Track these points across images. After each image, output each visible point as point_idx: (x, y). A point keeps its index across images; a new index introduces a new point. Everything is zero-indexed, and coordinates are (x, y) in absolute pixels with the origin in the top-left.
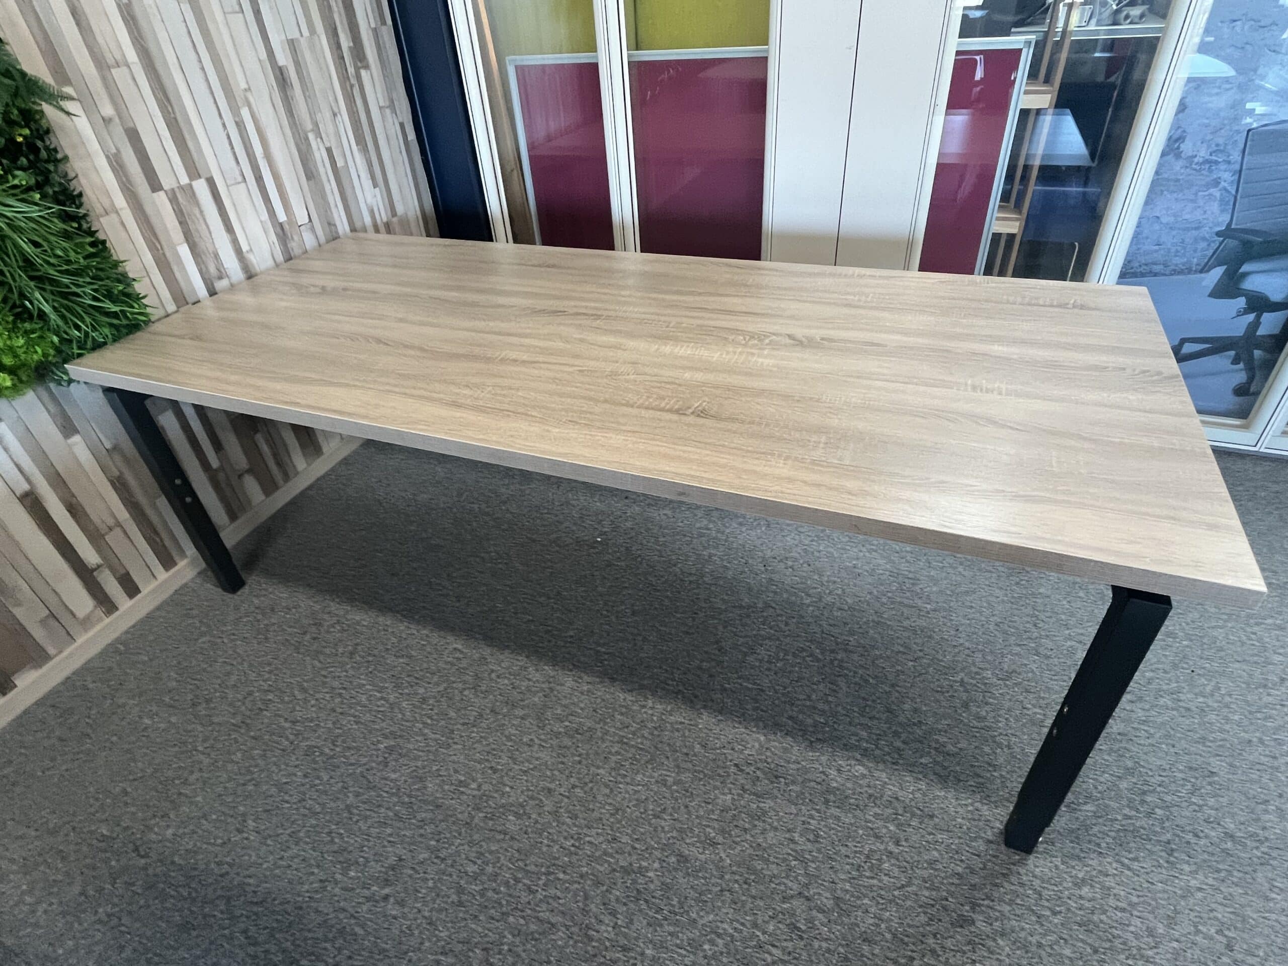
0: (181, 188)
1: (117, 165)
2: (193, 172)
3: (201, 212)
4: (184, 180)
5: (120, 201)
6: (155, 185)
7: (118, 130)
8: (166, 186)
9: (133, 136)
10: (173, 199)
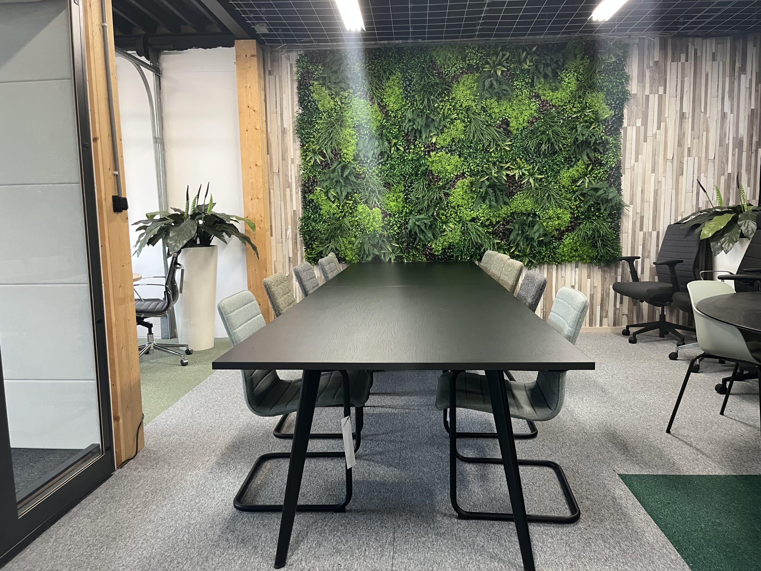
0: (648, 232)
1: (634, 223)
2: (654, 229)
3: (651, 239)
4: (650, 230)
5: (630, 231)
6: (641, 229)
7: (639, 216)
8: (644, 230)
9: (642, 218)
10: (645, 234)
